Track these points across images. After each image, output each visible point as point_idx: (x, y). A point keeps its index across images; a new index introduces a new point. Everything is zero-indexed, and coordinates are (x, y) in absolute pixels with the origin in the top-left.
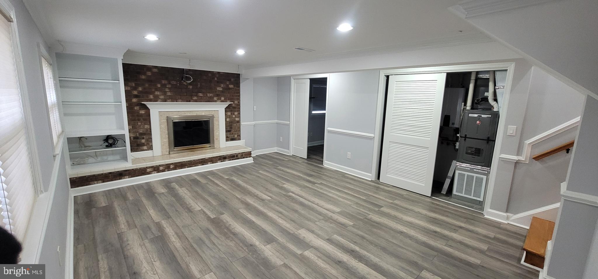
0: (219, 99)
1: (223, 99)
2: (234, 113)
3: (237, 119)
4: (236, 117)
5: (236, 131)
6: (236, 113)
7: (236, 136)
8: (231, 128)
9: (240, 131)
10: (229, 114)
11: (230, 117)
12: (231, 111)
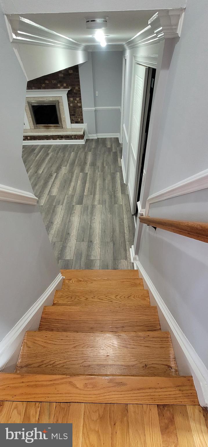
0: (62, 85)
1: (65, 85)
2: (76, 99)
3: (79, 105)
4: (78, 103)
5: (79, 116)
6: (78, 99)
7: (79, 120)
8: (75, 112)
9: (82, 115)
10: (72, 99)
11: (73, 102)
12: (73, 97)
